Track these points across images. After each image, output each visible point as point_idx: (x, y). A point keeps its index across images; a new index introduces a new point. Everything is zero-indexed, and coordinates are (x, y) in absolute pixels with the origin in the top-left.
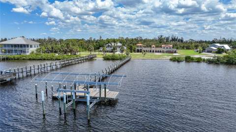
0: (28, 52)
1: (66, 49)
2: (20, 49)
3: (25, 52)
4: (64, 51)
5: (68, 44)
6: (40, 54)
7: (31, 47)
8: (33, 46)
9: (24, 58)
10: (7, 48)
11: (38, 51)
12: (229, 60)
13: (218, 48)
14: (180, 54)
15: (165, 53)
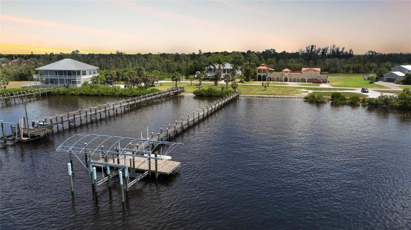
0: (79, 82)
1: (137, 77)
2: (68, 77)
3: (74, 83)
4: (133, 81)
5: (139, 70)
6: (97, 87)
7: (84, 74)
8: (87, 73)
9: (73, 92)
10: (49, 77)
11: (95, 80)
13: (407, 75)
14: (333, 86)
15: (306, 83)
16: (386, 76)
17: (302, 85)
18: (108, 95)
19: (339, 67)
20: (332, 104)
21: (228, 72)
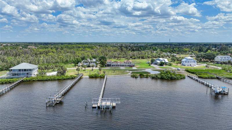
2: (27, 72)
3: (31, 74)
8: (35, 69)
9: (34, 79)
10: (17, 72)
12: (162, 77)
13: (161, 62)
14: (137, 68)
15: (127, 67)
16: (154, 62)
17: (126, 68)
18: (52, 80)
19: (136, 57)
20: (140, 77)
21: (94, 63)
